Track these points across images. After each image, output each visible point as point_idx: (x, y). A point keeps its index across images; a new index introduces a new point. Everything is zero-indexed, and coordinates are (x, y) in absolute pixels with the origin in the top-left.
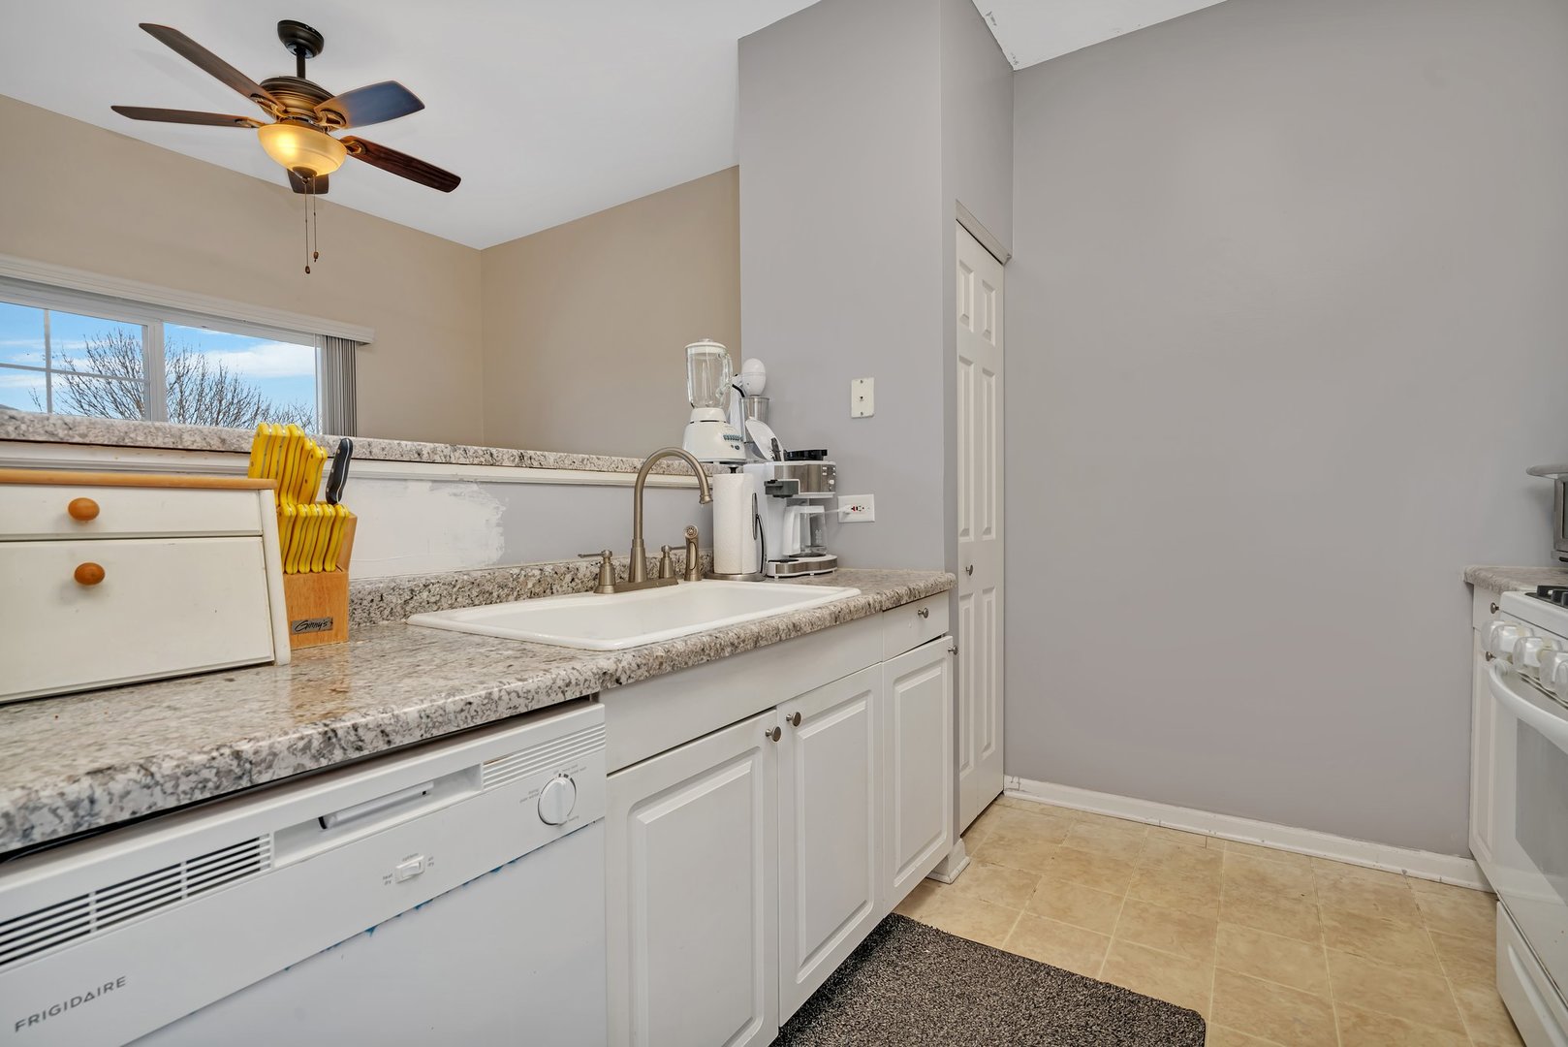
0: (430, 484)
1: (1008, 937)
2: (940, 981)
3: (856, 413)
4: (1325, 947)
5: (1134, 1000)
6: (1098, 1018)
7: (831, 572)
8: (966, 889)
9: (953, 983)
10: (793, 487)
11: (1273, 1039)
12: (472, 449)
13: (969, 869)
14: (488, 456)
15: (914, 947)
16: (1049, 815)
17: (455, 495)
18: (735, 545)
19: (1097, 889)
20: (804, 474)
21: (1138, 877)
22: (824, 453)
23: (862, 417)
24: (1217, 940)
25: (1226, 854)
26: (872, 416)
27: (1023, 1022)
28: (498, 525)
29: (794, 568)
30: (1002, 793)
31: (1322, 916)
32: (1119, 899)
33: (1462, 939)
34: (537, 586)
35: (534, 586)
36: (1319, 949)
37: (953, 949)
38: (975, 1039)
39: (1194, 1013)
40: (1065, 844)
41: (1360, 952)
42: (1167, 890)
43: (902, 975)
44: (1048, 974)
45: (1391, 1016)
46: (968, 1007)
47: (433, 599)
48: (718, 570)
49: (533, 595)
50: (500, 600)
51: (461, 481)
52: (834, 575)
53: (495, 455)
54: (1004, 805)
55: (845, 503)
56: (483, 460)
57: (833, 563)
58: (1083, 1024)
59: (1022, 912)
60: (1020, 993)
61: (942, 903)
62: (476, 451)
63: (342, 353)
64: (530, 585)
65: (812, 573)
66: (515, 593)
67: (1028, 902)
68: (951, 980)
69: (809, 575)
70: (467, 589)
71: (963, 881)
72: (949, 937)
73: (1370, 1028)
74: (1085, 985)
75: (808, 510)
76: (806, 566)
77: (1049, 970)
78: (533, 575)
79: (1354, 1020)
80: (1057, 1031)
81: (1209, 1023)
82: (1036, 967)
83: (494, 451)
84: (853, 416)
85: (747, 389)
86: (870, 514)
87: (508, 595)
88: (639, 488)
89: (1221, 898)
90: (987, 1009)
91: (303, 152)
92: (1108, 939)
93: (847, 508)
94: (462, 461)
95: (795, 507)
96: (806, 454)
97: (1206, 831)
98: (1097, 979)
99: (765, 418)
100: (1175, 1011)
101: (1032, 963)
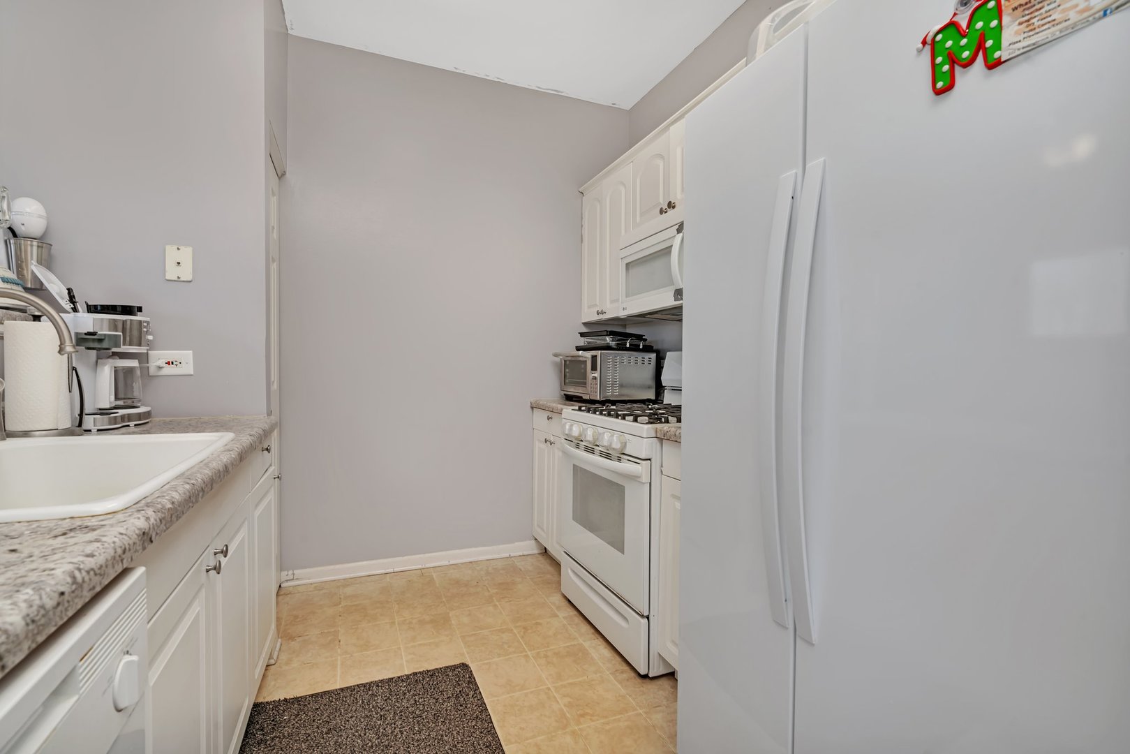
1: (338, 678)
2: (307, 732)
3: (171, 275)
4: (497, 603)
5: (432, 674)
6: (419, 694)
7: (148, 422)
8: (289, 662)
9: (318, 727)
10: (115, 341)
11: (499, 657)
13: (283, 648)
15: (273, 720)
16: (322, 590)
19: (378, 623)
20: (126, 328)
21: (397, 606)
22: (140, 309)
23: (178, 280)
24: (453, 622)
25: (434, 575)
26: (190, 282)
27: (379, 722)
29: (115, 421)
30: (280, 586)
31: (490, 589)
32: (393, 623)
33: (540, 577)
36: (495, 605)
37: (305, 705)
38: (355, 751)
39: (463, 664)
40: (343, 604)
41: (511, 599)
42: (416, 607)
43: (275, 745)
44: (378, 686)
45: (534, 622)
46: (338, 736)
48: (11, 427)
52: (150, 425)
54: (285, 594)
55: (158, 358)
57: (148, 415)
58: (413, 702)
59: (339, 658)
60: (367, 707)
61: (275, 680)
65: (132, 424)
67: (339, 650)
68: (315, 726)
69: (128, 426)
71: (283, 657)
72: (297, 700)
73: (530, 631)
74: (402, 681)
75: (123, 363)
76: (124, 418)
77: (376, 684)
79: (523, 630)
80: (401, 715)
81: (470, 665)
82: (367, 686)
84: (167, 278)
86: (187, 368)
89: (444, 600)
90: (352, 729)
92: (399, 649)
93: (161, 363)
95: (110, 361)
96: (119, 309)
97: (420, 567)
98: (407, 673)
100: (454, 668)
101: (364, 685)
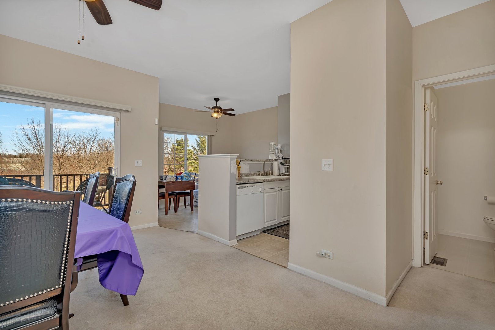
10: (284, 163)
17: (245, 165)
18: (276, 171)
20: (286, 162)
28: (249, 168)
29: (284, 174)
48: (274, 174)
49: (252, 176)
50: (249, 176)
51: (246, 163)
63: (210, 137)
75: (286, 166)
76: (286, 174)
85: (279, 148)
88: (264, 163)
91: (217, 116)
95: (284, 166)
96: (286, 158)
99: (281, 153)
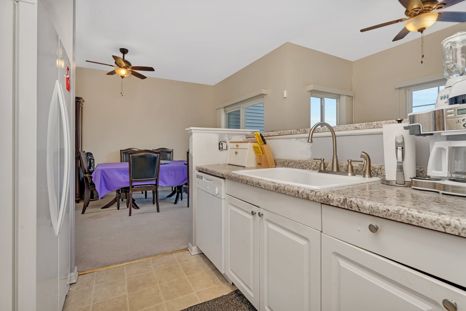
0: (295, 139)
12: (301, 130)
14: (304, 131)
17: (300, 141)
28: (310, 149)
34: (315, 167)
35: (314, 167)
47: (292, 165)
51: (301, 138)
53: (306, 130)
56: (303, 132)
62: (302, 130)
64: (313, 166)
66: (309, 168)
70: (298, 164)
78: (314, 164)
83: (306, 129)
87: (307, 168)
88: (334, 137)
94: (299, 133)
